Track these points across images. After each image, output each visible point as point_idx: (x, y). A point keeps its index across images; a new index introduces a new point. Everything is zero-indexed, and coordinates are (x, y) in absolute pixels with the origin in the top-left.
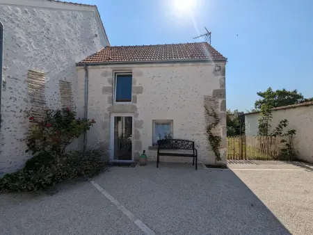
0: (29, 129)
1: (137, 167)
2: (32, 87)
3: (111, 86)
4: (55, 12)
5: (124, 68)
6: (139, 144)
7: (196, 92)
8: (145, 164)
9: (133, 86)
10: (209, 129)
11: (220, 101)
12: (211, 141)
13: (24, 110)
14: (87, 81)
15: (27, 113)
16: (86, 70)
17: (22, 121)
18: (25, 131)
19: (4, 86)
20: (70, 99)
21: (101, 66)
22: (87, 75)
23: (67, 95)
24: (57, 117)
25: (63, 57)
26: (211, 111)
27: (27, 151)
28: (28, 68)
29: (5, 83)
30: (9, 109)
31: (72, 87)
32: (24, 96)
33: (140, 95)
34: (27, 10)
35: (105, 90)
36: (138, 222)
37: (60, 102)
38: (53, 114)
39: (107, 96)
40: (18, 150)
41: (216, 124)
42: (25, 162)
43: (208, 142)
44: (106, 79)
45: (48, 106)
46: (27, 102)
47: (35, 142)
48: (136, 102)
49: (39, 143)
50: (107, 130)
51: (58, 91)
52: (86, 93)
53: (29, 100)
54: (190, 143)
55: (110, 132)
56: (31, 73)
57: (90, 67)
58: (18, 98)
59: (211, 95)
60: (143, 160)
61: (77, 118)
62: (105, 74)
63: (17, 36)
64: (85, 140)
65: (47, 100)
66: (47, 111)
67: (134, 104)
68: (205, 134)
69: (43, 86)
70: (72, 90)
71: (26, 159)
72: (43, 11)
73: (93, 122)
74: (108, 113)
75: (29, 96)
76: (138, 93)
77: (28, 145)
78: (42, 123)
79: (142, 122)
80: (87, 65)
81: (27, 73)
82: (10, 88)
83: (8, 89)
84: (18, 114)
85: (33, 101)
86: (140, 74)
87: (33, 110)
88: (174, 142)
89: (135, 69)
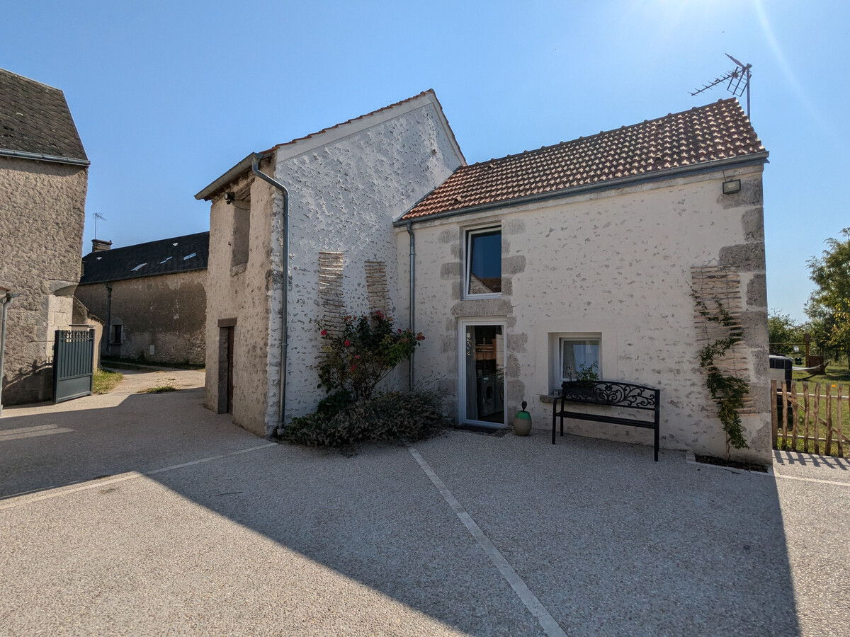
0: (322, 350)
1: (509, 437)
2: (325, 280)
3: (457, 260)
4: (357, 138)
5: (484, 219)
6: (520, 387)
7: (666, 257)
8: (526, 434)
9: (503, 256)
10: (706, 356)
11: (746, 277)
12: (713, 391)
13: (313, 319)
14: (413, 255)
15: (318, 323)
16: (411, 233)
17: (311, 337)
18: (316, 353)
19: (290, 283)
20: (383, 294)
21: (437, 222)
22: (413, 244)
23: (378, 288)
24: (362, 329)
25: (370, 218)
26: (712, 308)
27: (319, 386)
28: (319, 249)
29: (291, 278)
30: (296, 319)
31: (387, 269)
32: (314, 295)
33: (518, 275)
34: (315, 154)
35: (447, 271)
36: (464, 516)
37: (366, 302)
38: (355, 324)
39: (449, 284)
40: (308, 382)
41: (730, 343)
42: (317, 404)
43: (707, 391)
44: (447, 248)
45: (348, 310)
46: (318, 305)
47: (329, 372)
48: (509, 292)
49: (335, 375)
50: (451, 353)
51: (364, 283)
52: (413, 280)
53: (321, 301)
54: (647, 393)
55: (457, 357)
56: (322, 256)
57: (416, 226)
58: (306, 301)
59: (714, 263)
60: (521, 424)
61: (395, 328)
62: (445, 238)
63: (304, 201)
64: (411, 370)
65: (346, 299)
66: (346, 319)
67: (505, 298)
68: (694, 370)
69: (340, 276)
70: (387, 278)
71: (319, 399)
72: (338, 145)
73: (421, 337)
74: (453, 318)
75: (320, 295)
76: (515, 271)
77: (321, 376)
78: (339, 340)
79: (524, 337)
80: (412, 223)
81: (317, 257)
82: (297, 285)
83: (294, 287)
84: (307, 326)
85: (326, 303)
86: (519, 228)
87: (327, 318)
88: (603, 387)
89: (508, 218)
